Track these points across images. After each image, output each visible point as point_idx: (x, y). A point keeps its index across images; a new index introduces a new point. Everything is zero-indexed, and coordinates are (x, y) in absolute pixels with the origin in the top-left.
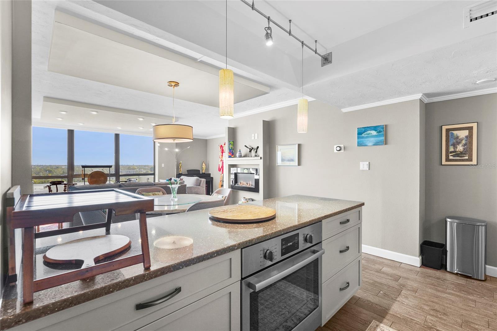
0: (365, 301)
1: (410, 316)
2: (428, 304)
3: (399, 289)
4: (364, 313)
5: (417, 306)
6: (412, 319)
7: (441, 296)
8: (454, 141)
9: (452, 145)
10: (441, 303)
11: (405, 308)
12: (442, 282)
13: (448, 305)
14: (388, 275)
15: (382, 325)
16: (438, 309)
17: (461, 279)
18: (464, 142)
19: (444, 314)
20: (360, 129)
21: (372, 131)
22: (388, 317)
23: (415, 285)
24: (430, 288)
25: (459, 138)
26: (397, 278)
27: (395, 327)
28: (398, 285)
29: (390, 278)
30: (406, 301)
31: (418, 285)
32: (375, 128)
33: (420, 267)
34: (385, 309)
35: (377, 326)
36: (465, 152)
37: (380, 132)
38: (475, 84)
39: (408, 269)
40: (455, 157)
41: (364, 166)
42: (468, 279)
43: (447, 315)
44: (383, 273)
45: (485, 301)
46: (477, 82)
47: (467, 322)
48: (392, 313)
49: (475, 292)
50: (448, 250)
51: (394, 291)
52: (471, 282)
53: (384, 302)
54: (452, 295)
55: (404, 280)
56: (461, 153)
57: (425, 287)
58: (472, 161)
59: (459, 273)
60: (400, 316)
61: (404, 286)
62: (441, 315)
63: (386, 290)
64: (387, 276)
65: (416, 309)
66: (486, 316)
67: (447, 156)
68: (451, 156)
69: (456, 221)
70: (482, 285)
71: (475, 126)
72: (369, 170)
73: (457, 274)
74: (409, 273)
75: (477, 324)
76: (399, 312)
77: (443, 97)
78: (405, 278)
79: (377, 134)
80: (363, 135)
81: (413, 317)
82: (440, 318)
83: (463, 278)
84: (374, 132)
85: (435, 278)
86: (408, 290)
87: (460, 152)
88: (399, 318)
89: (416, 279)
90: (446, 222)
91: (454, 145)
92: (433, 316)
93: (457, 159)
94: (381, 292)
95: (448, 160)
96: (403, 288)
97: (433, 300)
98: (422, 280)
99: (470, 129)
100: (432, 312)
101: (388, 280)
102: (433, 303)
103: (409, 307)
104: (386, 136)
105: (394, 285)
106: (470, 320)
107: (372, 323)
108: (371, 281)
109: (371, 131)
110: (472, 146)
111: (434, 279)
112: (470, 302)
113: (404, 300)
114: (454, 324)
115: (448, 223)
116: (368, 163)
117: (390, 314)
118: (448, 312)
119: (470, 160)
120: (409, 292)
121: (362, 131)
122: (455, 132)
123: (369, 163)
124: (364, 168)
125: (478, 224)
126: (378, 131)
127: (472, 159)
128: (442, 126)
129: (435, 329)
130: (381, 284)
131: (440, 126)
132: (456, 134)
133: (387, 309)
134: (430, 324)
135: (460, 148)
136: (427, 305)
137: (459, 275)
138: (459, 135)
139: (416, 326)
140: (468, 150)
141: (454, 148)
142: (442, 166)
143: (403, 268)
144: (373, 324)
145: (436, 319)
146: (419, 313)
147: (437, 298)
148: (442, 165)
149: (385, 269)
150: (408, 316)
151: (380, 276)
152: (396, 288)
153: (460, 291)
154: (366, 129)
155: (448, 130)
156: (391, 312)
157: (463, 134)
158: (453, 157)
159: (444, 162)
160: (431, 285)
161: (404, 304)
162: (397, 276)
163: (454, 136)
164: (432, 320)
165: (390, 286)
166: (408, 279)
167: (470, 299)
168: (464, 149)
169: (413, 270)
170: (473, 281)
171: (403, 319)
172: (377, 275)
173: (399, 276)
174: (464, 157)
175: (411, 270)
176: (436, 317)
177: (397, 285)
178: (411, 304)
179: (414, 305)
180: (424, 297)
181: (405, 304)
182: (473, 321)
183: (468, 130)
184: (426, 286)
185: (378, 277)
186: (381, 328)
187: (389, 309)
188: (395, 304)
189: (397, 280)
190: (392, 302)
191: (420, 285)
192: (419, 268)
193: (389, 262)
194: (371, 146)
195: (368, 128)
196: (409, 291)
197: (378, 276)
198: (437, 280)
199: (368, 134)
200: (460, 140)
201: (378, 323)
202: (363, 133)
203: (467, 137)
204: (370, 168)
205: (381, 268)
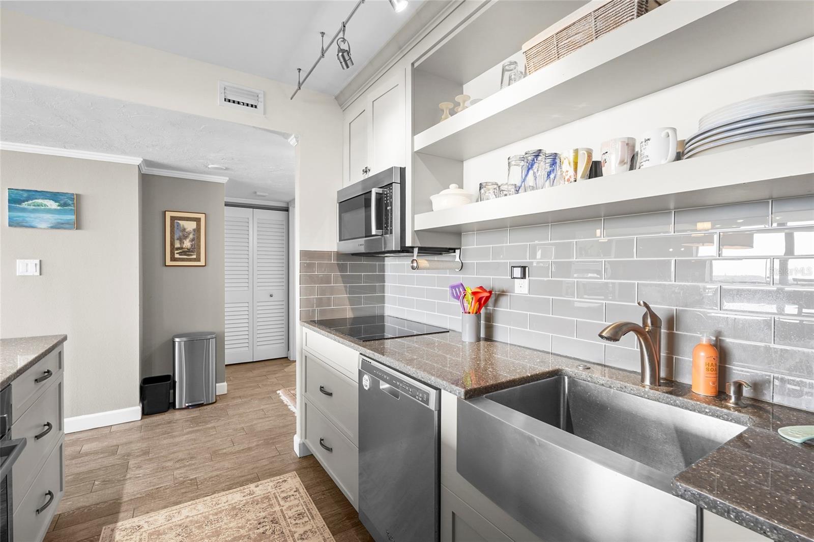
0: (74, 513)
1: (154, 486)
2: (170, 458)
3: (124, 463)
4: (81, 530)
5: (158, 468)
6: (158, 488)
7: (180, 442)
8: (181, 234)
9: (178, 239)
10: (183, 449)
11: (143, 480)
12: (175, 424)
13: (192, 447)
14: (96, 453)
15: (119, 524)
16: (183, 457)
17: (193, 411)
18: (191, 236)
19: (191, 458)
20: (16, 191)
21: (48, 200)
22: (123, 508)
23: (144, 445)
24: (165, 439)
25: (187, 231)
26: (113, 451)
27: (139, 513)
28: (119, 459)
29: (102, 456)
30: (140, 472)
31: (146, 444)
32: (54, 196)
33: (141, 419)
34: (113, 501)
35: (113, 530)
36: (193, 249)
37: (65, 205)
38: (207, 167)
39: (124, 430)
40: (182, 255)
41: (27, 267)
42: (200, 408)
43: (195, 458)
44: (87, 454)
45: (223, 423)
46: (210, 166)
47: (215, 452)
48: (127, 499)
49: (212, 418)
50: (176, 380)
51: (117, 470)
52: (204, 409)
53: (109, 493)
54: (191, 433)
55: (125, 447)
56: (189, 250)
57: (157, 442)
58: (200, 261)
59: (190, 404)
60: (141, 494)
61: (129, 455)
62: (188, 462)
63: (103, 475)
64: (96, 455)
65: (158, 474)
66: (228, 436)
67: (172, 254)
68: (177, 253)
69: (184, 339)
70: (215, 408)
71: (202, 217)
72: (40, 274)
73: (188, 408)
74: (129, 434)
75: (224, 449)
76: (137, 491)
77: (166, 171)
78: (126, 444)
79: (59, 208)
80: (24, 205)
81: (158, 484)
82: (188, 466)
83: (195, 409)
84: (52, 202)
85: (167, 424)
86: (137, 456)
87: (187, 249)
88: (140, 497)
89: (142, 436)
90: (174, 342)
91: (181, 240)
92: (180, 468)
93: (184, 258)
94: (96, 483)
95: (173, 259)
96: (129, 458)
97: (172, 451)
98: (149, 434)
99: (198, 220)
100: (178, 465)
101: (100, 460)
102: (175, 454)
103: (148, 476)
104: (78, 213)
105: (113, 461)
106: (217, 449)
107: (102, 533)
108: (69, 478)
109: (46, 200)
110: (200, 242)
111: (165, 426)
112: (211, 430)
113: (137, 472)
114: (204, 462)
115: (177, 344)
116: (38, 262)
117: (125, 502)
118: (194, 454)
119: (198, 259)
120: (140, 459)
121: (21, 196)
122: (181, 223)
123: (40, 261)
124: (27, 271)
125: (209, 337)
126: (62, 202)
127: (200, 259)
128: (165, 211)
129: (188, 480)
130: (91, 471)
131: (163, 212)
132: (183, 226)
133: (117, 499)
134: (181, 479)
135: (187, 244)
136: (169, 460)
137: (190, 408)
138: (186, 227)
139: (166, 492)
140: (195, 248)
141: (180, 244)
142: (165, 268)
143: (116, 432)
144: (104, 533)
145: (185, 469)
146: (163, 476)
147: (176, 445)
148: (166, 266)
149: (86, 448)
150: (151, 488)
151: (83, 463)
152: (118, 464)
153: (197, 424)
154: (33, 194)
155: (173, 219)
156: (125, 499)
157: (190, 226)
158: (180, 255)
159: (168, 262)
160: (164, 434)
161: (139, 477)
162: (111, 447)
163: (180, 228)
164: (181, 473)
165: (108, 466)
166: (131, 443)
167: (209, 428)
168: (192, 245)
169: (132, 428)
170: (205, 407)
171: (148, 495)
172: (76, 464)
173: (116, 446)
174: (191, 255)
175: (130, 429)
176: (184, 467)
177: (117, 459)
178: (148, 471)
179: (153, 470)
180: (162, 452)
181: (141, 475)
182: (220, 448)
183: (195, 222)
184: (158, 439)
185: (78, 465)
186: (121, 528)
187: (120, 498)
188: (127, 485)
189: (114, 453)
190: (120, 486)
191: (150, 443)
192: (140, 422)
193: (90, 433)
194: (44, 229)
195: (37, 194)
196: (140, 456)
197: (80, 464)
198: (169, 425)
199: (38, 206)
200: (187, 234)
201: (111, 526)
202: (24, 201)
203: (194, 230)
204: (44, 271)
205: (78, 448)
